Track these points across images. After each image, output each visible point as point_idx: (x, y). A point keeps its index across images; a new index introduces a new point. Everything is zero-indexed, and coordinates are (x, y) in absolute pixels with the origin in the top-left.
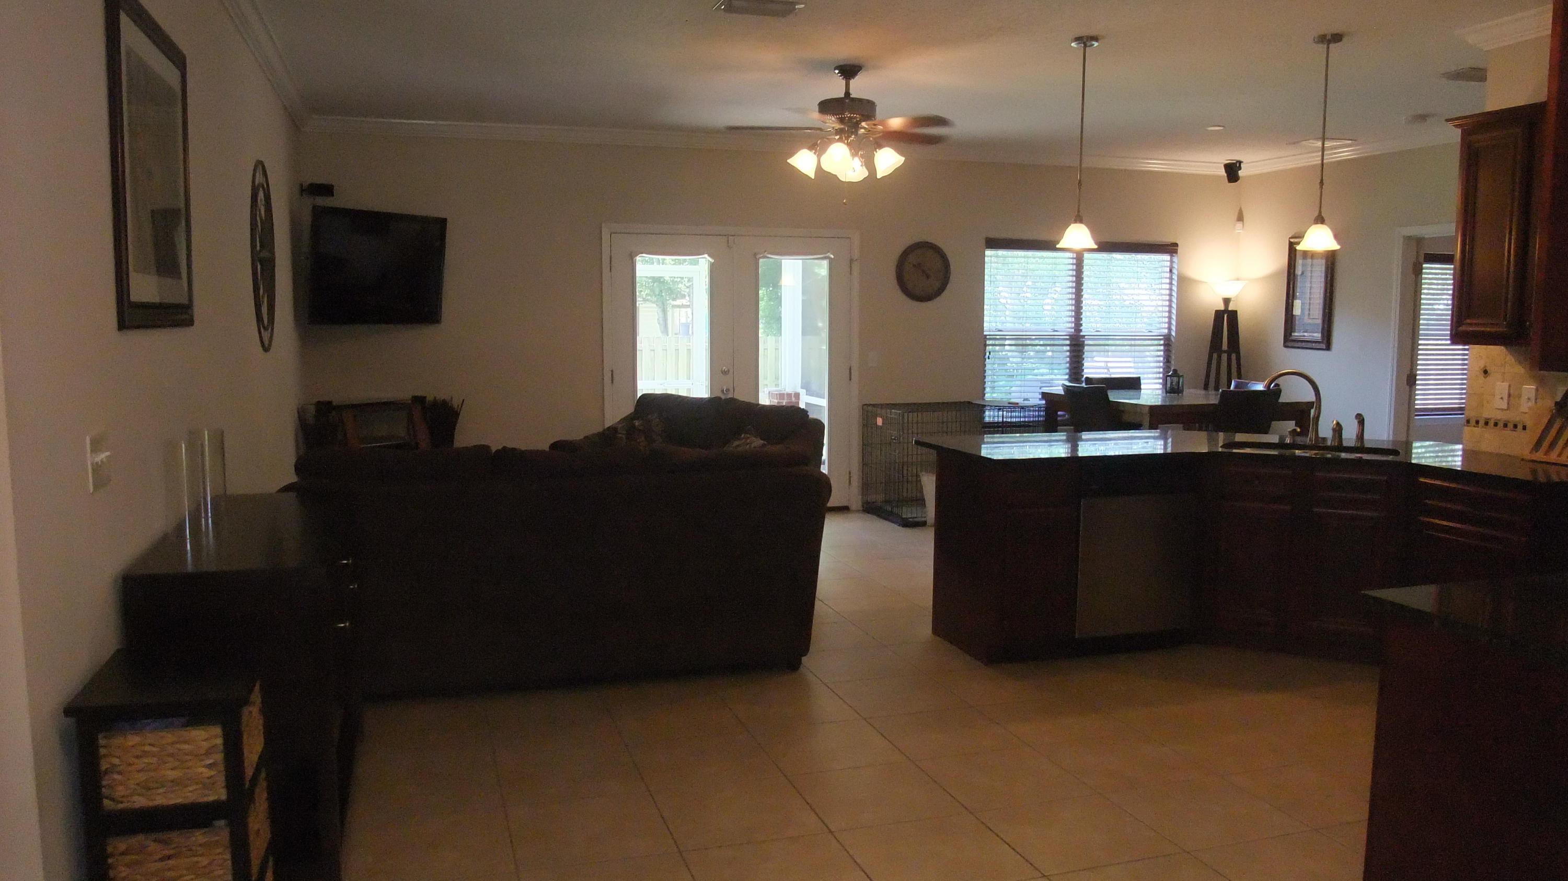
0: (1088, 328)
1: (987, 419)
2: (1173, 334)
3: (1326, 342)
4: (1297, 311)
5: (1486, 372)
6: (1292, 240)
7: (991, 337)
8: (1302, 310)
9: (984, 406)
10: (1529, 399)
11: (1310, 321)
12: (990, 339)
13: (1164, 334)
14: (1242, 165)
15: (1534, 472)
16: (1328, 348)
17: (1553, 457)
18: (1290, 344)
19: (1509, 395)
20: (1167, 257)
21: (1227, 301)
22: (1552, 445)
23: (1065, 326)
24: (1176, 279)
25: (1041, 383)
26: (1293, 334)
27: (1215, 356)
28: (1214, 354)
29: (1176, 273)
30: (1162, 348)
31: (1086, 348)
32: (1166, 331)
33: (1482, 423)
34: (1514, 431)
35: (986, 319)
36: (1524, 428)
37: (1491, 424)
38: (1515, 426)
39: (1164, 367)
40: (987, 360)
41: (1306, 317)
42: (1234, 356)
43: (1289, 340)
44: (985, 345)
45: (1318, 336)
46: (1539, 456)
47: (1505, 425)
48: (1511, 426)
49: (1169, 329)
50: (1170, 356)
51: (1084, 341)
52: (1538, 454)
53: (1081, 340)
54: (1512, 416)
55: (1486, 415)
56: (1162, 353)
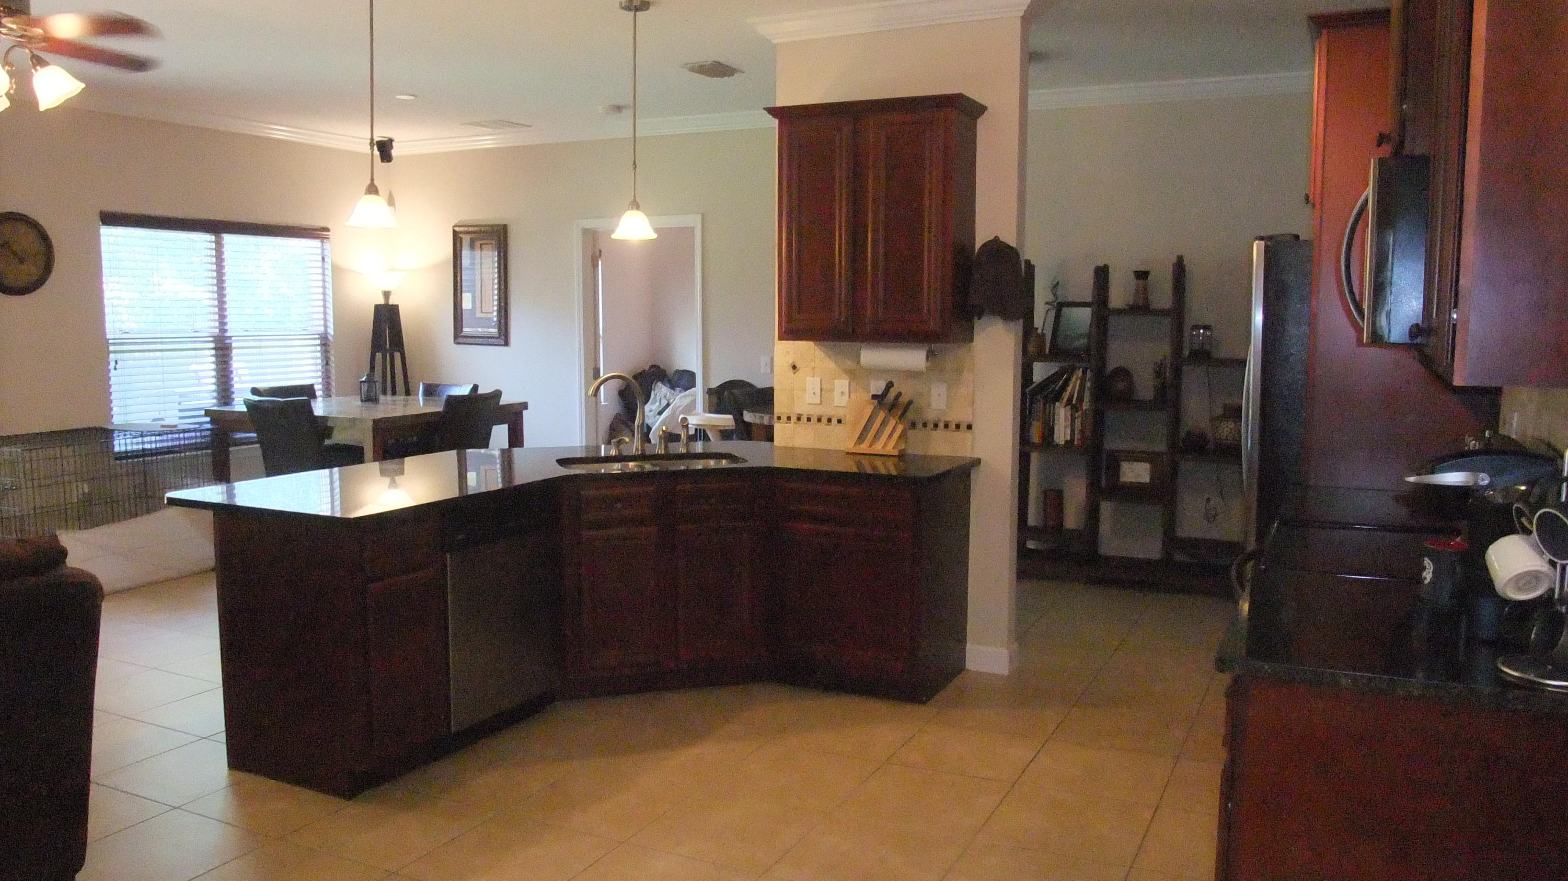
0: (233, 328)
1: (117, 449)
2: (331, 331)
3: (504, 338)
4: (467, 304)
5: (794, 367)
6: (457, 229)
7: (116, 341)
8: (474, 302)
9: (113, 431)
10: (842, 393)
11: (483, 315)
12: (114, 344)
13: (320, 333)
14: (394, 144)
15: (859, 464)
16: (506, 344)
17: (878, 448)
18: (460, 340)
19: (821, 390)
20: (316, 243)
21: (387, 295)
22: (876, 437)
23: (207, 325)
24: (330, 268)
25: (180, 397)
26: (464, 330)
27: (379, 356)
28: (377, 354)
29: (330, 262)
30: (319, 348)
31: (234, 351)
32: (322, 329)
33: (794, 419)
34: (829, 425)
35: (107, 318)
36: (839, 421)
37: (804, 419)
38: (829, 420)
39: (323, 370)
40: (113, 371)
41: (478, 310)
42: (397, 356)
43: (459, 336)
44: (109, 352)
45: (494, 331)
46: (864, 448)
47: (819, 420)
48: (824, 420)
49: (326, 326)
50: (329, 358)
51: (231, 343)
52: (862, 446)
53: (228, 341)
54: (827, 411)
55: (798, 410)
56: (319, 355)
